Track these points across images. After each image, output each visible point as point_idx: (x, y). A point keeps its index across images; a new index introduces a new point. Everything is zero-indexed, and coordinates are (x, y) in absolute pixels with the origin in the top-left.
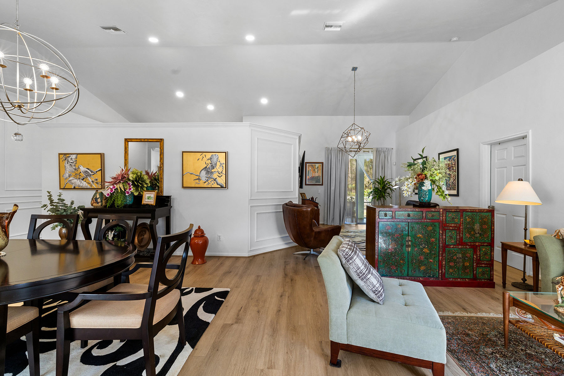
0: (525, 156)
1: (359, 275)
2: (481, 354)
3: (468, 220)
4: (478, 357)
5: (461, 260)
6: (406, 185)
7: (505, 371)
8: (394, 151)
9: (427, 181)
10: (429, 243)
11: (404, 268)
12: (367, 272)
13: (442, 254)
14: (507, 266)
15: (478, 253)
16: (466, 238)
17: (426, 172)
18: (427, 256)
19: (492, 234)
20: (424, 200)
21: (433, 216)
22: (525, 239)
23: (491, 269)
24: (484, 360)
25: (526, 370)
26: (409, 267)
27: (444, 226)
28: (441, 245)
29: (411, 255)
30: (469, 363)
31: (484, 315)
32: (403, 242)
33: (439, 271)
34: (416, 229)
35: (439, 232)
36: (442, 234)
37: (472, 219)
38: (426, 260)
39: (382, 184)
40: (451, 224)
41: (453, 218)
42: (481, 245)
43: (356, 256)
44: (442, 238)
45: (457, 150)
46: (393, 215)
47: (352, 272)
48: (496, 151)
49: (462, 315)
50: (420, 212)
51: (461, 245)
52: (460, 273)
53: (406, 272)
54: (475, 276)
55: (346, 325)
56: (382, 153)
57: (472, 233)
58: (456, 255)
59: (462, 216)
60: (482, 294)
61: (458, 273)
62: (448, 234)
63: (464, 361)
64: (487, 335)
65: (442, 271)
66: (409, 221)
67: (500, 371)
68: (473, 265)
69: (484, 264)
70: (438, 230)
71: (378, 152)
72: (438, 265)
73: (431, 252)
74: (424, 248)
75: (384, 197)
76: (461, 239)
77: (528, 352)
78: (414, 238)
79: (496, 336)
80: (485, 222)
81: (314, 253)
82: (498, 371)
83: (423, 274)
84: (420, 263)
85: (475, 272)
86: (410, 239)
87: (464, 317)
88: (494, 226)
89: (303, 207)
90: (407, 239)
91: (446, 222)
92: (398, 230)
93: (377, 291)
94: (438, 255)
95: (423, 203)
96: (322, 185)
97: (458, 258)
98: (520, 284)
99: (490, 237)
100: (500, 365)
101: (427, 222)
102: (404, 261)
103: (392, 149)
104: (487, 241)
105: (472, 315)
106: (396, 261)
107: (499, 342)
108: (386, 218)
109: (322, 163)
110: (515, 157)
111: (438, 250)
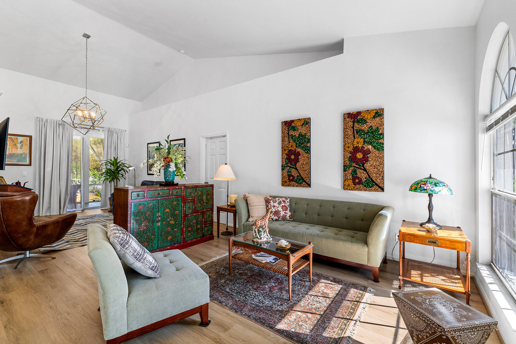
0: (225, 148)
1: (136, 257)
2: (220, 286)
3: (200, 193)
4: (219, 288)
5: (195, 224)
6: (156, 167)
7: (234, 289)
8: (127, 132)
9: (172, 163)
10: (174, 216)
11: (154, 243)
12: (143, 252)
13: (184, 222)
14: (220, 224)
15: (205, 217)
16: (199, 206)
17: (170, 156)
18: (173, 226)
19: (212, 201)
20: (169, 180)
21: (177, 192)
22: (228, 202)
23: (212, 226)
24: (222, 289)
25: (242, 283)
26: (159, 240)
27: (185, 200)
28: (183, 215)
29: (161, 229)
30: (216, 295)
31: (214, 259)
32: (154, 218)
33: (181, 237)
34: (165, 205)
35: (181, 205)
36: (183, 206)
37: (202, 192)
38: (172, 230)
39: (115, 165)
40: (189, 198)
41: (191, 193)
42: (207, 211)
43: (131, 240)
44: (184, 209)
45: (184, 139)
46: (145, 195)
47: (128, 256)
48: (209, 143)
49: (202, 265)
50: (168, 190)
51: (195, 213)
52: (195, 234)
53: (157, 245)
54: (203, 234)
55: (126, 313)
56: (115, 134)
57: (202, 202)
58: (192, 221)
59: (196, 190)
60: (208, 245)
61: (193, 235)
62: (188, 205)
63: (213, 295)
64: (219, 272)
65: (183, 236)
66: (159, 198)
67: (231, 291)
68: (202, 226)
69: (208, 224)
70: (180, 204)
71: (110, 132)
72: (180, 233)
73: (175, 223)
74: (171, 220)
75: (117, 179)
76: (196, 208)
77: (240, 272)
78: (163, 213)
79: (223, 270)
80: (209, 193)
81: (32, 255)
82: (231, 292)
83: (170, 243)
84: (168, 233)
85: (203, 231)
86: (160, 215)
87: (203, 265)
88: (213, 196)
89: (15, 195)
90: (157, 216)
91: (186, 196)
92: (149, 208)
93: (154, 267)
94: (180, 224)
95: (168, 182)
96: (30, 165)
97: (193, 223)
98: (225, 232)
99: (211, 204)
100: (231, 287)
101: (173, 198)
102: (155, 236)
103: (125, 131)
104: (210, 207)
105: (208, 262)
106: (148, 237)
107: (226, 273)
108: (138, 198)
109: (31, 137)
110: (220, 149)
111: (180, 220)
